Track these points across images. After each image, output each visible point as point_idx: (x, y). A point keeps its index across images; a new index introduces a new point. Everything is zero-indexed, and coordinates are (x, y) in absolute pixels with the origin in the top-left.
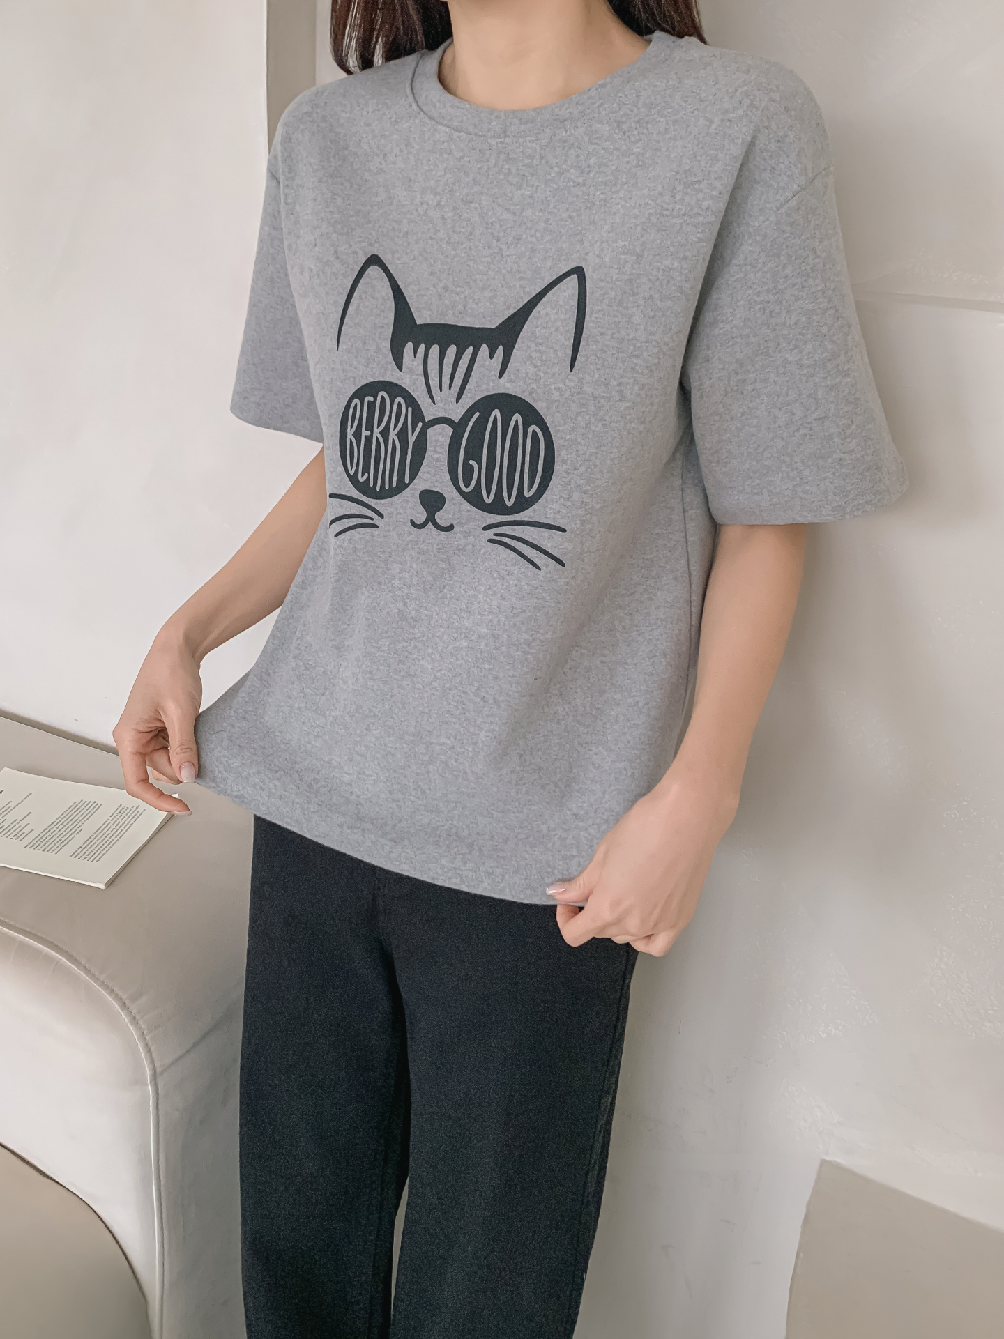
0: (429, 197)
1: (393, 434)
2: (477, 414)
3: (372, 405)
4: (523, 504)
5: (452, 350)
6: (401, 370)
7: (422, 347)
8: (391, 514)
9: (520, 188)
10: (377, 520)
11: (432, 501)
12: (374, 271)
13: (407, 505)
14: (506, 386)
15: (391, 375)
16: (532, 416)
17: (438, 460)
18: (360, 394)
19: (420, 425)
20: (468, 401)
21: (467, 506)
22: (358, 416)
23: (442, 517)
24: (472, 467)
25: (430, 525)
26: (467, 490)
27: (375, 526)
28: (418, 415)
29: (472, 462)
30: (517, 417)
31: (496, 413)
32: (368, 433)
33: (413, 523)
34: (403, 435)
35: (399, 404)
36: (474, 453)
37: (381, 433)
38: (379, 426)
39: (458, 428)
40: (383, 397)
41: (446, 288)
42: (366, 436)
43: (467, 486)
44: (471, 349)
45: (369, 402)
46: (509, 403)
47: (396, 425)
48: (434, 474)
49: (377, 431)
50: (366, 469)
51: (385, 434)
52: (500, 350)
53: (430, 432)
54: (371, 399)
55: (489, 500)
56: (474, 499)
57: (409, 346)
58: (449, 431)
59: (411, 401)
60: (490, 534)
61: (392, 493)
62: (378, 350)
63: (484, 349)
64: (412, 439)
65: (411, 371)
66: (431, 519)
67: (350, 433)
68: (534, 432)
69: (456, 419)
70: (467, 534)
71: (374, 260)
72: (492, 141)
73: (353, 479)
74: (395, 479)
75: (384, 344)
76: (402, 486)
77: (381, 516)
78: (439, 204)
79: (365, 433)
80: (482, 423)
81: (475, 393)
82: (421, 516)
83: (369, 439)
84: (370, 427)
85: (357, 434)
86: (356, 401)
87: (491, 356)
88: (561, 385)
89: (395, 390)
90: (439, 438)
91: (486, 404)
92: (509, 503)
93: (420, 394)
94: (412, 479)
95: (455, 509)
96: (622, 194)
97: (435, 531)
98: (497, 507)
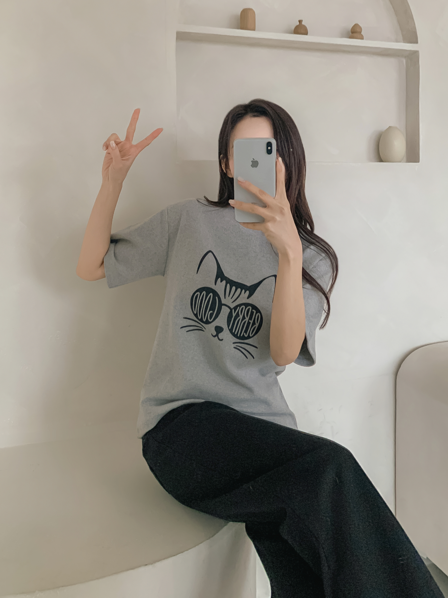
5: (234, 288)
11: (219, 330)
17: (224, 317)
25: (217, 337)
48: (222, 321)
66: (217, 335)
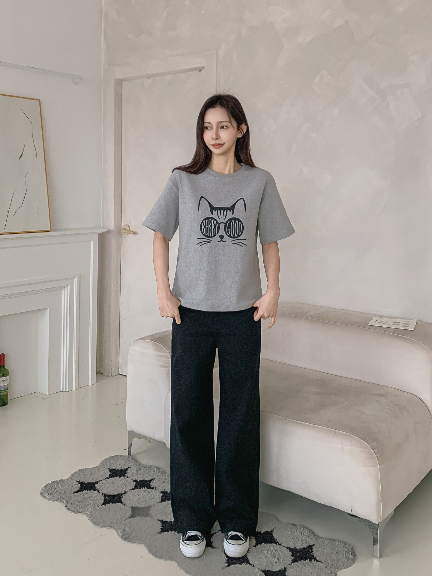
0: (210, 187)
1: (213, 226)
2: (229, 221)
3: (208, 222)
4: (239, 236)
5: (222, 211)
6: (213, 215)
7: (216, 211)
8: (213, 240)
10: (210, 241)
11: (222, 237)
12: (202, 199)
13: (217, 238)
14: (234, 216)
15: (211, 216)
16: (239, 221)
17: (222, 230)
18: (205, 219)
19: (218, 224)
20: (227, 219)
21: (228, 237)
22: (205, 223)
23: (223, 240)
24: (229, 231)
26: (228, 234)
27: (210, 243)
28: (217, 222)
30: (237, 221)
31: (233, 221)
32: (207, 226)
33: (218, 241)
34: (215, 226)
35: (213, 221)
36: (229, 228)
38: (210, 224)
39: (226, 224)
40: (210, 220)
41: (217, 201)
43: (228, 233)
44: (226, 211)
45: (207, 221)
46: (235, 219)
47: (213, 224)
48: (222, 232)
49: (209, 226)
50: (207, 233)
51: (211, 226)
52: (232, 211)
54: (208, 220)
55: (232, 236)
56: (230, 236)
57: (214, 211)
58: (224, 224)
59: (215, 220)
60: (233, 242)
61: (214, 236)
62: (208, 212)
63: (228, 211)
64: (217, 226)
65: (215, 215)
67: (203, 227)
68: (240, 224)
69: (225, 222)
70: (228, 243)
71: (202, 197)
73: (204, 235)
74: (214, 234)
75: (208, 211)
76: (215, 235)
77: (211, 241)
78: (212, 188)
79: (206, 226)
80: (230, 222)
81: (228, 217)
82: (220, 240)
83: (207, 228)
85: (205, 227)
86: (204, 221)
87: (230, 212)
88: (243, 216)
89: (212, 218)
90: (222, 226)
91: (231, 220)
92: (236, 236)
93: (217, 219)
94: (217, 233)
95: (226, 238)
97: (222, 242)
98: (234, 237)
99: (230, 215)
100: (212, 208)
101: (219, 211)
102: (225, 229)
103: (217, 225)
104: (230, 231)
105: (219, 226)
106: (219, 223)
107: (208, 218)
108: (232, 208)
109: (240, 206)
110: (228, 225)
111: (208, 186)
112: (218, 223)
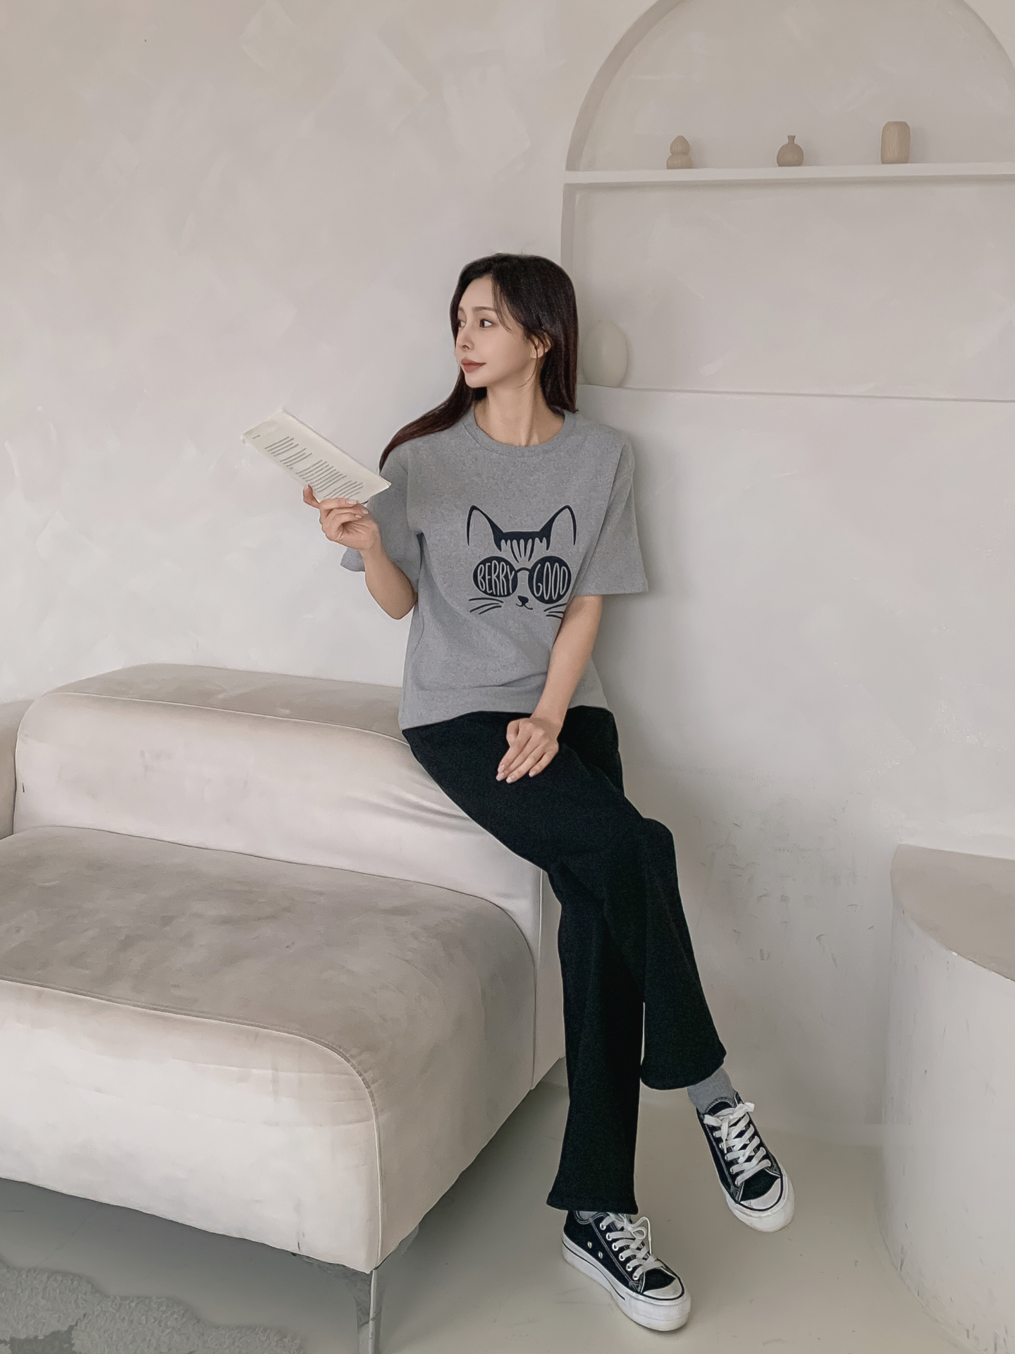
0: (491, 480)
1: (502, 577)
2: (539, 565)
3: (490, 567)
4: (560, 597)
5: (522, 542)
6: (500, 550)
7: (509, 542)
9: (532, 476)
10: (501, 604)
11: (524, 600)
12: (475, 512)
13: (513, 600)
14: (549, 553)
15: (498, 553)
16: (562, 563)
17: (524, 585)
18: (484, 562)
19: (513, 572)
20: (534, 560)
21: (538, 601)
22: (483, 571)
24: (539, 586)
26: (537, 595)
27: (500, 607)
28: (512, 568)
29: (539, 584)
30: (557, 564)
31: (548, 564)
32: (490, 577)
34: (506, 577)
35: (503, 566)
36: (540, 580)
37: (496, 577)
38: (495, 573)
39: (531, 571)
40: (495, 564)
41: (511, 518)
42: (489, 579)
43: (538, 593)
44: (530, 540)
46: (553, 560)
47: (503, 573)
48: (523, 588)
49: (494, 577)
50: (491, 588)
51: (498, 577)
52: (544, 539)
53: (518, 574)
54: (489, 564)
55: (547, 598)
56: (541, 599)
57: (503, 541)
58: (527, 573)
59: (507, 563)
60: (547, 613)
62: (489, 544)
63: (537, 539)
64: (511, 578)
65: (506, 551)
66: (523, 605)
67: (479, 578)
68: (564, 570)
69: (530, 568)
71: (474, 508)
72: (519, 459)
73: (485, 592)
74: (506, 590)
75: (490, 541)
76: (509, 595)
78: (497, 483)
79: (487, 577)
80: (542, 568)
81: (537, 556)
82: (519, 604)
83: (490, 580)
84: (490, 574)
85: (484, 578)
86: (482, 565)
87: (541, 542)
88: (571, 550)
89: (500, 560)
90: (523, 577)
91: (542, 561)
92: (554, 598)
93: (511, 559)
94: (513, 592)
95: (533, 603)
96: (574, 477)
97: (525, 610)
98: (550, 601)
99: (541, 549)
100: (500, 536)
101: (515, 542)
102: (529, 584)
103: (511, 574)
104: (542, 587)
105: (516, 575)
106: (516, 569)
107: (489, 560)
108: (545, 533)
109: (562, 526)
110: (538, 575)
111: (488, 479)
112: (514, 569)
